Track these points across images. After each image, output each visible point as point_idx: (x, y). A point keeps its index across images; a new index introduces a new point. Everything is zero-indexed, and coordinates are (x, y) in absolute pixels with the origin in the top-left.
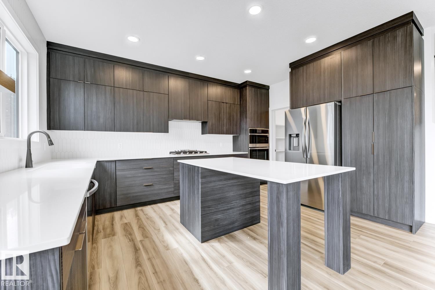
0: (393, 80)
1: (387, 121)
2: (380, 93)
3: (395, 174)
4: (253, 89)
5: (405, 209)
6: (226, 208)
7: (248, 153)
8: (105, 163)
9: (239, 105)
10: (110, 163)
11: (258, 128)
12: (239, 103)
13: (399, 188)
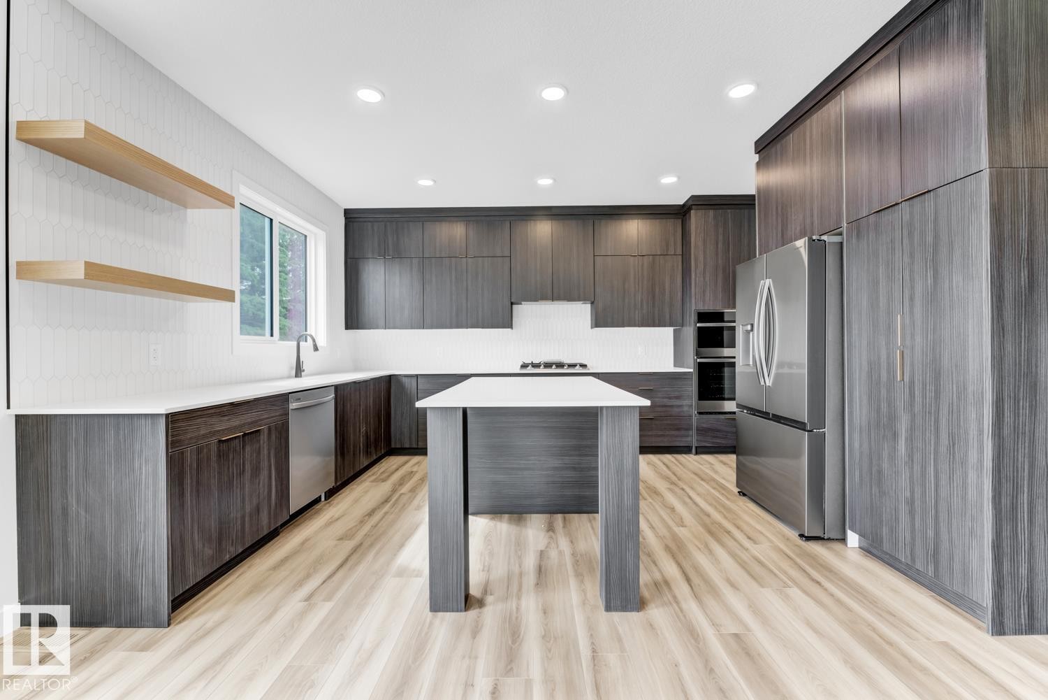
0: (942, 156)
1: (929, 282)
2: (915, 200)
3: (947, 442)
4: (711, 213)
5: (969, 549)
6: (515, 466)
7: (692, 370)
8: (404, 378)
9: (680, 256)
10: (409, 378)
11: (728, 308)
12: (679, 251)
13: (957, 487)
